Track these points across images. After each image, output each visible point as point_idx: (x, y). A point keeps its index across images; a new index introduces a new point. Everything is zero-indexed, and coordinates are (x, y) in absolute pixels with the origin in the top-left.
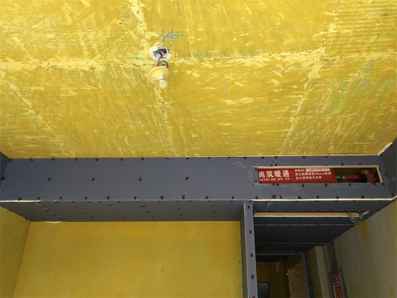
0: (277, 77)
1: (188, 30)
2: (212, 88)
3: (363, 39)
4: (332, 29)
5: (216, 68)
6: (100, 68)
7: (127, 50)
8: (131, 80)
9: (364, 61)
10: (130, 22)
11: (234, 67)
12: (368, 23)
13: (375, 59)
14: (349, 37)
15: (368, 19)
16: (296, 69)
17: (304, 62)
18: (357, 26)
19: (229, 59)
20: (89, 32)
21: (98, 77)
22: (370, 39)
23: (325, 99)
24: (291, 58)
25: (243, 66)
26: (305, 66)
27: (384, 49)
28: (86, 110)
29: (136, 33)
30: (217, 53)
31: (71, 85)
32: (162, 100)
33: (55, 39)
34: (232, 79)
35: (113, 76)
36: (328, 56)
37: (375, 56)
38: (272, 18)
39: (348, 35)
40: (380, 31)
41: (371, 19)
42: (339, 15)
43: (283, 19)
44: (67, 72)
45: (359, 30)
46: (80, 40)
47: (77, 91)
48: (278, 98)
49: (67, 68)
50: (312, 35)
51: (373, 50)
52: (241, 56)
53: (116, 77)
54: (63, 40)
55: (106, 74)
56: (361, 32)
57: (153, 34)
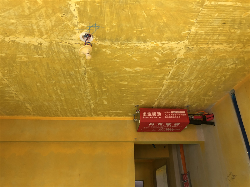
0: (158, 56)
1: (106, 24)
2: (118, 61)
3: (210, 37)
4: (193, 29)
5: (121, 48)
6: (45, 44)
7: (65, 34)
8: (66, 52)
9: (210, 49)
10: (68, 16)
11: (132, 48)
12: (214, 28)
13: (216, 49)
14: (202, 35)
15: (214, 25)
16: (170, 52)
17: (175, 48)
18: (207, 29)
19: (130, 43)
20: (40, 20)
21: (44, 50)
22: (214, 37)
23: (186, 70)
24: (168, 45)
25: (138, 48)
26: (176, 50)
27: (221, 43)
28: (33, 70)
29: (72, 23)
30: (123, 39)
31: (25, 54)
32: (85, 67)
33: (16, 23)
34: (131, 56)
35: (54, 50)
36: (190, 45)
37: (216, 47)
38: (159, 20)
39: (202, 34)
40: (220, 32)
41: (216, 26)
42: (198, 22)
43: (165, 21)
44: (22, 45)
45: (208, 31)
46: (33, 25)
47: (28, 58)
48: (158, 69)
49: (22, 43)
50: (181, 32)
51: (215, 44)
52: (138, 42)
53: (56, 50)
54: (22, 24)
55: (49, 48)
56: (209, 32)
57: (83, 25)
